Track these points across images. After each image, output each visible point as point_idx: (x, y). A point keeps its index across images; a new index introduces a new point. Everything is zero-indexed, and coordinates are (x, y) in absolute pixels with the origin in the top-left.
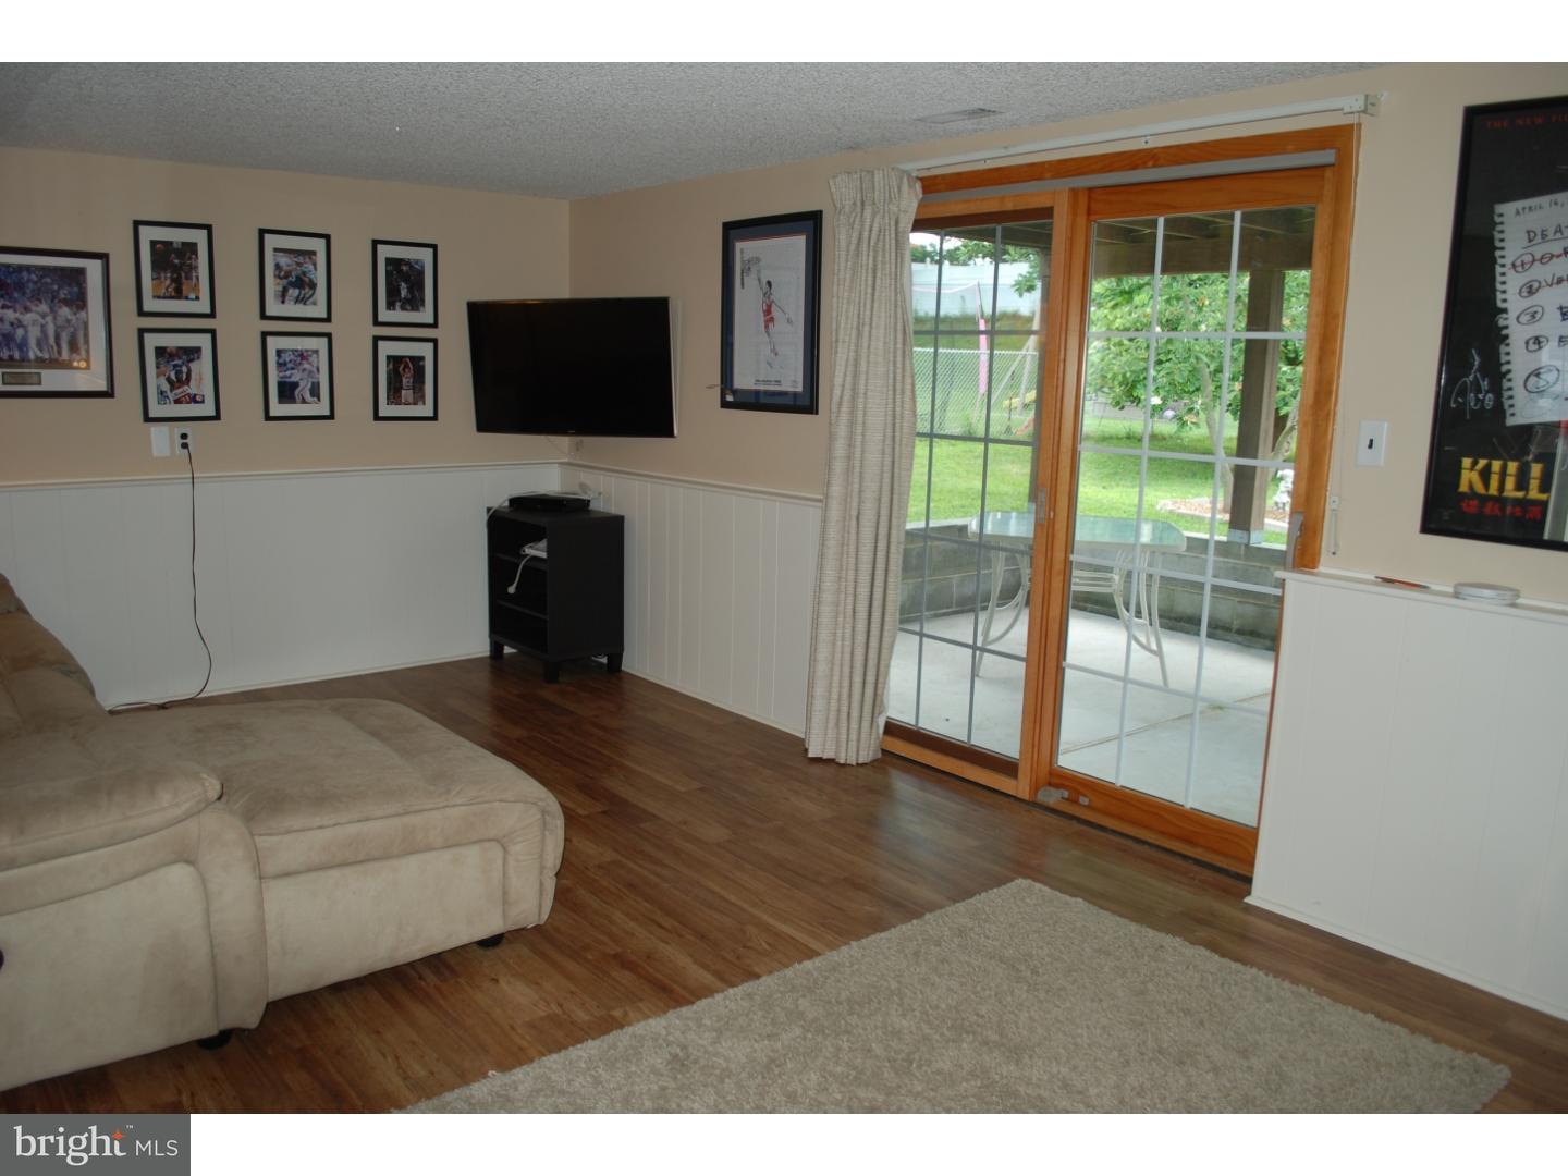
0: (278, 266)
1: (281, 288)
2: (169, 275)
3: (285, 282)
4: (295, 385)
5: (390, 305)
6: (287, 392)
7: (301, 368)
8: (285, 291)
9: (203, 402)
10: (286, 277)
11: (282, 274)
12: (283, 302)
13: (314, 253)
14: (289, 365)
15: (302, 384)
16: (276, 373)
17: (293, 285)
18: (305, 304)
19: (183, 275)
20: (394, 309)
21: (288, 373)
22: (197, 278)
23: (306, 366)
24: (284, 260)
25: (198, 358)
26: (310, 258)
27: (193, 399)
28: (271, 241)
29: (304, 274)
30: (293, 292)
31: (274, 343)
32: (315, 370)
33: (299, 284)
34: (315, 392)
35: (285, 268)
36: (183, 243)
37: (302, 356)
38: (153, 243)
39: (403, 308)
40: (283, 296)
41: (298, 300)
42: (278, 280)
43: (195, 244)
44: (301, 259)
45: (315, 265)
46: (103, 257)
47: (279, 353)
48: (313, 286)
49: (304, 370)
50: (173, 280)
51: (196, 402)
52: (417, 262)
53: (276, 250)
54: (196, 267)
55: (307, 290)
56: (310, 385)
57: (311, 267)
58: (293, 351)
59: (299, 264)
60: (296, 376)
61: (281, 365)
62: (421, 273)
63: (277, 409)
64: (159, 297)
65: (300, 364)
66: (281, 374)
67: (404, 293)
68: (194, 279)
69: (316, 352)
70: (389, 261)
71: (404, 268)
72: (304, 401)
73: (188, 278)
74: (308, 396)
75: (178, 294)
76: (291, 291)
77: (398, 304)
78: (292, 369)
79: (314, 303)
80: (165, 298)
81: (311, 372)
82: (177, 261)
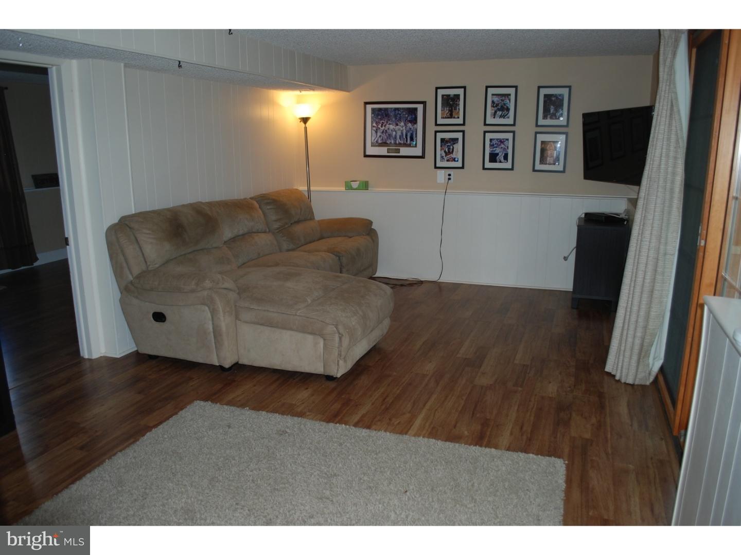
0: (493, 102)
1: (493, 111)
2: (448, 109)
3: (496, 108)
4: (497, 154)
5: (545, 117)
6: (493, 158)
7: (500, 147)
8: (496, 112)
9: (458, 161)
10: (496, 106)
11: (495, 105)
12: (494, 118)
13: (510, 95)
14: (495, 146)
15: (500, 154)
16: (489, 149)
17: (499, 110)
18: (504, 118)
19: (453, 108)
20: (547, 119)
21: (494, 149)
22: (459, 109)
23: (503, 146)
24: (496, 99)
26: (508, 97)
27: (454, 160)
28: (491, 91)
29: (505, 104)
30: (499, 113)
31: (488, 136)
32: (506, 148)
33: (501, 108)
34: (506, 157)
35: (496, 102)
36: (454, 95)
37: (501, 141)
38: (443, 96)
39: (551, 118)
40: (494, 115)
41: (501, 117)
42: (493, 108)
43: (459, 95)
44: (503, 98)
45: (510, 100)
46: (424, 103)
47: (491, 140)
48: (508, 110)
49: (502, 148)
50: (449, 110)
51: (455, 161)
52: (560, 95)
53: (493, 95)
54: (459, 105)
55: (505, 111)
56: (504, 154)
57: (508, 101)
58: (497, 139)
59: (502, 100)
60: (498, 150)
61: (492, 146)
62: (562, 100)
63: (488, 165)
64: (444, 118)
65: (500, 145)
66: (491, 150)
67: (552, 111)
68: (458, 109)
69: (507, 140)
70: (545, 96)
71: (553, 99)
72: (500, 162)
73: (455, 109)
74: (502, 159)
75: (451, 116)
76: (498, 112)
77: (549, 116)
78: (496, 147)
79: (508, 118)
80: (446, 118)
81: (504, 149)
82: (451, 103)
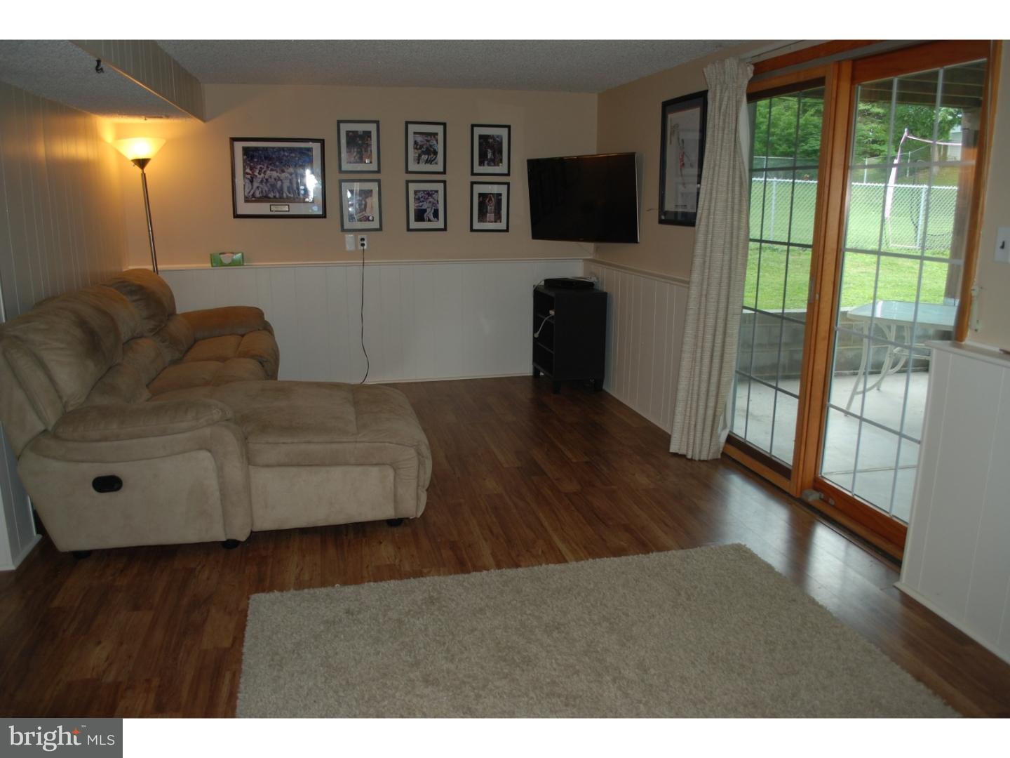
0: (416, 143)
1: (417, 155)
2: (355, 150)
3: (420, 151)
4: (425, 211)
5: (481, 163)
6: (420, 216)
7: (428, 201)
8: (420, 156)
9: (373, 220)
10: (420, 148)
11: (418, 147)
12: (418, 163)
13: (437, 134)
14: (422, 199)
15: (428, 210)
16: (413, 204)
17: (424, 153)
18: (431, 164)
19: (363, 150)
20: (484, 165)
21: (421, 204)
22: (371, 151)
23: (431, 200)
24: (419, 139)
25: (371, 196)
26: (434, 137)
27: (367, 219)
28: (412, 128)
29: (431, 146)
30: (425, 157)
31: (412, 187)
32: (436, 202)
33: (427, 152)
34: (436, 214)
35: (420, 143)
36: (364, 132)
37: (429, 194)
38: (348, 133)
39: (489, 165)
40: (418, 160)
41: (427, 162)
42: (416, 151)
43: (370, 132)
44: (429, 138)
45: (437, 141)
46: (322, 142)
47: (416, 192)
48: (435, 153)
49: (430, 202)
50: (358, 152)
51: (369, 220)
52: (498, 136)
53: (415, 133)
54: (371, 145)
55: (432, 155)
56: (433, 210)
57: (435, 142)
58: (424, 191)
59: (428, 141)
60: (425, 206)
61: (417, 199)
62: (501, 144)
63: (414, 225)
64: (350, 163)
65: (427, 198)
66: (417, 204)
67: (489, 155)
68: (369, 152)
69: (437, 192)
70: (481, 137)
71: (491, 141)
72: (429, 220)
73: (366, 151)
74: (432, 217)
75: (361, 160)
76: (423, 157)
77: (486, 162)
78: (423, 201)
79: (436, 163)
80: (353, 163)
81: (434, 203)
82: (360, 142)
